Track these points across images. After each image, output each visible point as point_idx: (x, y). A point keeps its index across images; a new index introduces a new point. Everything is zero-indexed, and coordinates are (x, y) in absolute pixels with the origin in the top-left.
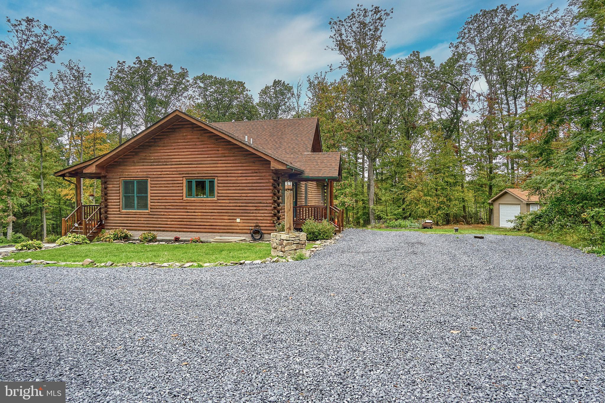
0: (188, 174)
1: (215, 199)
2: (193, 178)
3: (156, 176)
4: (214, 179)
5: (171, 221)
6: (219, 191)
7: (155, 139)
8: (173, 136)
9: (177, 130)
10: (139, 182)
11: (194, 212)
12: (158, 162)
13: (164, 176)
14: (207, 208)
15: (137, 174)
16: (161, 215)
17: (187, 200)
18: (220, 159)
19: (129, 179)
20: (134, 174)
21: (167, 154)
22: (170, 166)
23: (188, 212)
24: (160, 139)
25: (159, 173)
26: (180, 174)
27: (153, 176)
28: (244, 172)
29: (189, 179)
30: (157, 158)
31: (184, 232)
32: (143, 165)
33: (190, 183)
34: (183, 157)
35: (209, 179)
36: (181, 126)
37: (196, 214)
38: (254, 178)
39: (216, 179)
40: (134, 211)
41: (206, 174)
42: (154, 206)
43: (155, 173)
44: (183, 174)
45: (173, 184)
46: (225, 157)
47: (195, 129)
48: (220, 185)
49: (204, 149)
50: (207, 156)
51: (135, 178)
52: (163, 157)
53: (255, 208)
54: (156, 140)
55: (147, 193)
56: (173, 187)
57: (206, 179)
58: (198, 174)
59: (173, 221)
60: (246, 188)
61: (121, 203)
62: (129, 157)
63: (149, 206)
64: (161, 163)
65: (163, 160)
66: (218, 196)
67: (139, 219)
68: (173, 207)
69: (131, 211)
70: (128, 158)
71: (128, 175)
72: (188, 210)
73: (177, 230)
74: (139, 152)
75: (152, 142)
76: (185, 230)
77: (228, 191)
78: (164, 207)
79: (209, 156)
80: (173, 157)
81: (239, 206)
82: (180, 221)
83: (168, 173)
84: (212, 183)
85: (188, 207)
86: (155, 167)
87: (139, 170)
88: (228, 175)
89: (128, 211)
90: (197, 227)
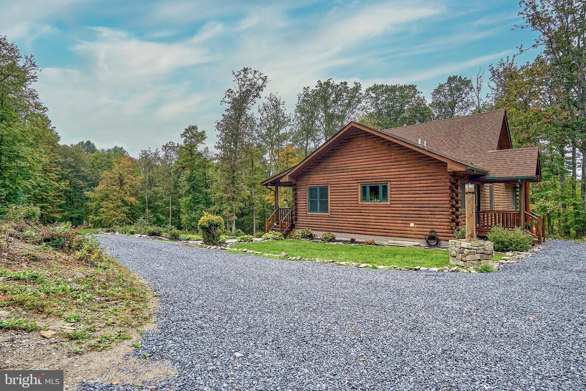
0: (363, 180)
1: (389, 203)
2: (367, 183)
3: (335, 183)
4: (387, 184)
5: (348, 224)
6: (392, 196)
7: (334, 150)
8: (349, 146)
9: (352, 140)
10: (321, 189)
11: (368, 216)
12: (336, 170)
13: (342, 182)
14: (381, 211)
15: (320, 181)
16: (339, 218)
17: (362, 204)
18: (393, 164)
19: (313, 186)
20: (317, 181)
21: (344, 162)
22: (346, 173)
23: (362, 216)
24: (338, 149)
25: (338, 180)
26: (355, 180)
27: (333, 183)
28: (418, 175)
29: (364, 184)
30: (335, 166)
31: (359, 234)
32: (324, 174)
33: (364, 188)
34: (358, 164)
35: (382, 184)
36: (355, 136)
37: (370, 217)
38: (429, 181)
39: (389, 184)
40: (317, 214)
41: (379, 179)
42: (333, 209)
43: (334, 180)
44: (358, 180)
45: (349, 189)
46: (398, 161)
47: (368, 137)
48: (393, 189)
49: (377, 156)
50: (380, 162)
51: (318, 185)
52: (340, 166)
53: (430, 213)
54: (335, 151)
55: (327, 198)
56: (349, 192)
57: (379, 184)
58: (372, 179)
59: (349, 224)
60: (420, 192)
61: (307, 206)
62: (313, 167)
63: (329, 210)
64: (339, 171)
65: (341, 168)
66: (391, 201)
67: (321, 221)
68: (349, 211)
69: (314, 213)
70: (313, 168)
71: (313, 183)
72: (363, 214)
73: (353, 232)
74: (320, 162)
75: (332, 153)
76: (360, 232)
77: (401, 196)
78: (341, 211)
79: (382, 162)
80: (349, 165)
81: (413, 211)
82: (356, 224)
83: (345, 179)
84: (385, 187)
85: (363, 211)
86: (334, 175)
87: (321, 178)
88: (401, 179)
89: (312, 213)
90: (371, 230)
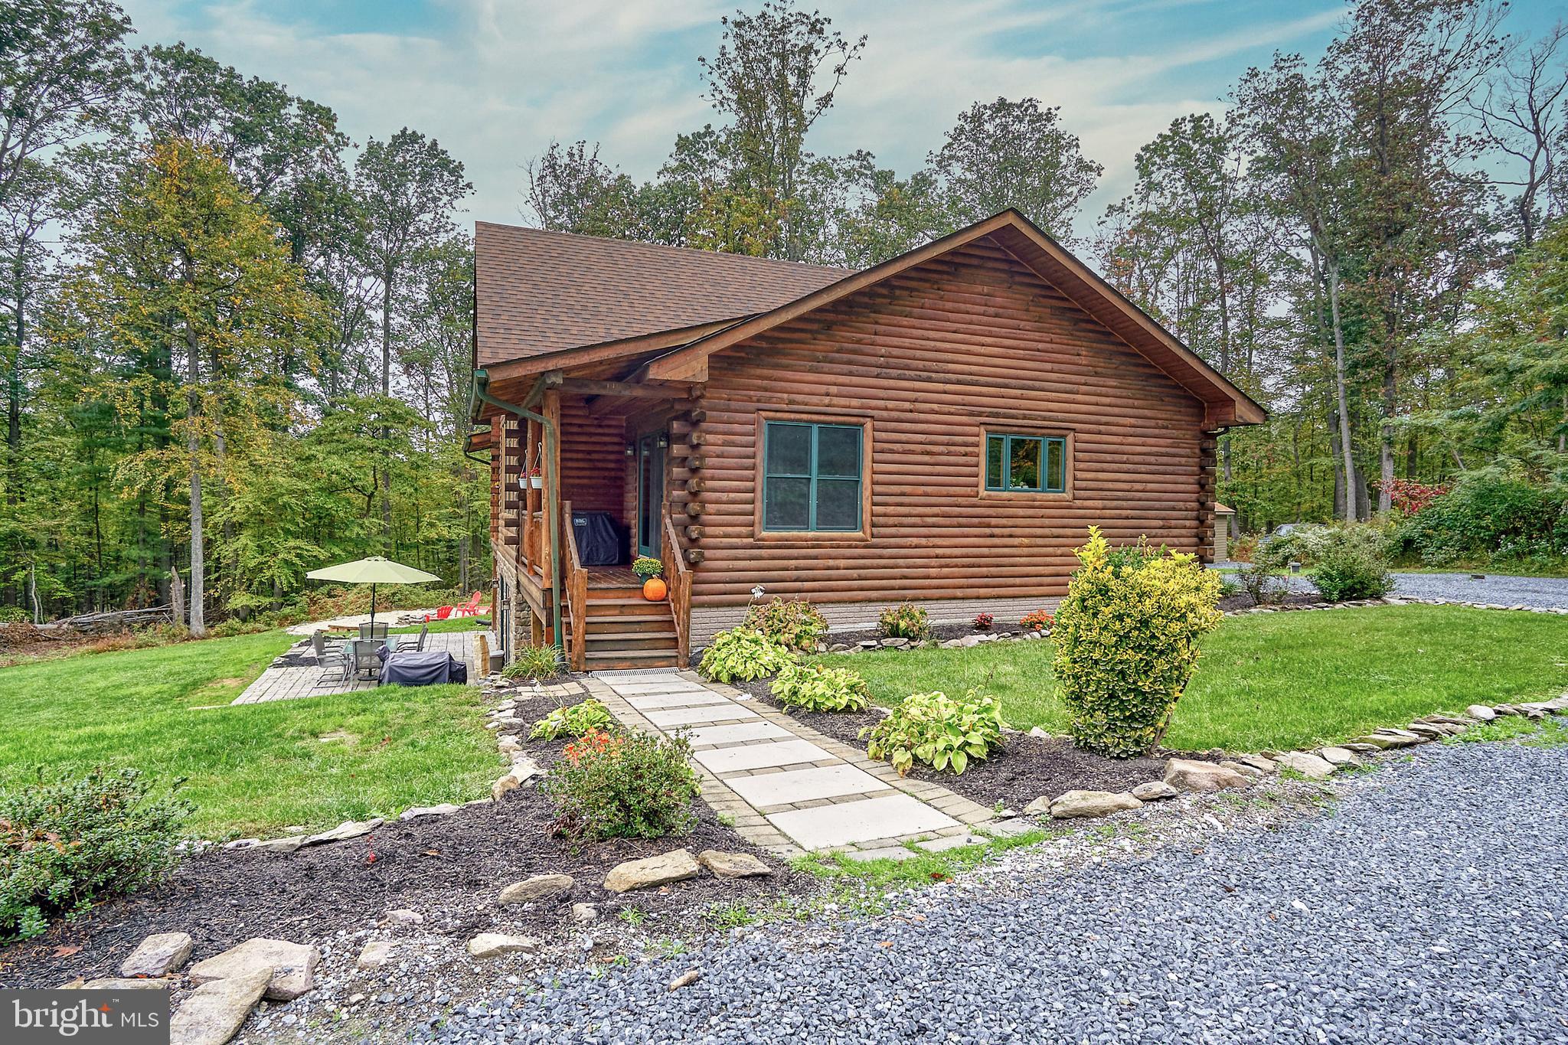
0: (997, 415)
1: (1067, 495)
2: (1008, 429)
3: (895, 414)
4: (1064, 436)
5: (941, 567)
6: (1079, 474)
7: (893, 288)
8: (953, 288)
9: (964, 271)
10: (826, 430)
11: (1011, 536)
12: (902, 368)
13: (922, 416)
14: (1047, 521)
15: (827, 400)
16: (910, 547)
17: (989, 498)
18: (1083, 379)
19: (792, 416)
20: (815, 399)
21: (932, 344)
22: (940, 386)
23: (992, 536)
24: (912, 290)
25: (907, 405)
26: (971, 414)
27: (885, 414)
28: (1140, 422)
29: (996, 432)
30: (896, 352)
31: (978, 598)
32: (851, 374)
33: (994, 444)
34: (981, 360)
35: (1050, 436)
36: (975, 262)
37: (1016, 541)
38: (1161, 441)
39: (1071, 436)
40: (811, 534)
41: (1044, 419)
42: (885, 515)
43: (891, 404)
44: (980, 414)
45: (948, 444)
46: (1097, 374)
47: (1018, 279)
48: (1080, 455)
49: (1040, 346)
50: (1048, 366)
51: (815, 417)
52: (918, 353)
53: (1161, 523)
54: (898, 292)
55: (855, 466)
56: (949, 454)
57: (1043, 435)
58: (1025, 417)
59: (947, 566)
60: (1143, 468)
61: (758, 504)
62: (796, 336)
63: (867, 517)
64: (912, 373)
65: (920, 364)
66: (1075, 489)
67: (831, 562)
68: (947, 521)
69: (795, 533)
70: (791, 341)
71: (792, 402)
72: (996, 531)
73: (959, 593)
74: (834, 323)
75: (884, 296)
76: (982, 591)
77: (1101, 475)
78: (917, 520)
79: (1056, 366)
80: (950, 356)
81: (1127, 518)
82: (969, 566)
83: (935, 406)
84: (1056, 446)
85: (994, 521)
86: (892, 383)
87: (834, 389)
88: (1102, 428)
89: (784, 534)
90: (1018, 581)
